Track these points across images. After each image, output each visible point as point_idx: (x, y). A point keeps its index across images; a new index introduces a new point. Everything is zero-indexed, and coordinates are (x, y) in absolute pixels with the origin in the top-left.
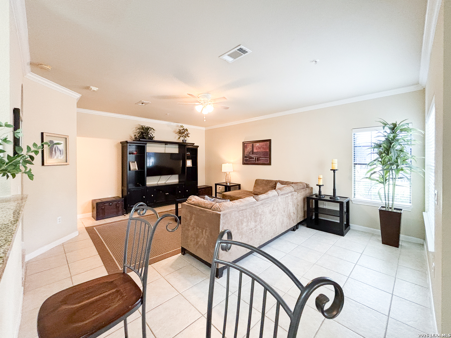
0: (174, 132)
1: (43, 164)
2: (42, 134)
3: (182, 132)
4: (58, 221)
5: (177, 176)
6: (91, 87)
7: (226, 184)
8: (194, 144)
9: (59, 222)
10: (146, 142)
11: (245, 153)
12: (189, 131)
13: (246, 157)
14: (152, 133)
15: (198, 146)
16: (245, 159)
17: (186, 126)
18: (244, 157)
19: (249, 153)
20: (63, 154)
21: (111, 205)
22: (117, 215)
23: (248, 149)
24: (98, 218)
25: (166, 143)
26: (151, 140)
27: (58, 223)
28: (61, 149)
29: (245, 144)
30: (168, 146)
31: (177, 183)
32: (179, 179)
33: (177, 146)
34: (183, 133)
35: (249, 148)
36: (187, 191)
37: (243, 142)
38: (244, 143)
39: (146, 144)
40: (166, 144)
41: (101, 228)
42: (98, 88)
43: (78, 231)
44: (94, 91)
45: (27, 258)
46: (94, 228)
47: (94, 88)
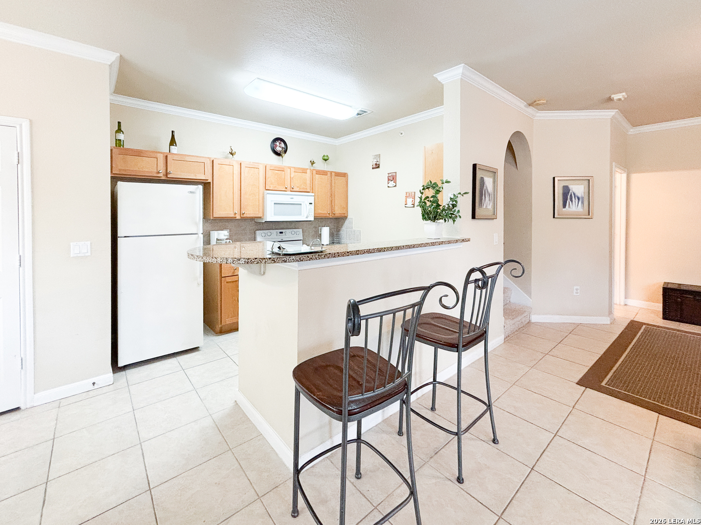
1: (554, 217)
2: (554, 178)
6: (612, 96)
9: (577, 293)
20: (583, 201)
24: (666, 316)
27: (575, 294)
28: (580, 197)
41: (651, 330)
42: (624, 94)
43: (609, 319)
44: (620, 100)
45: (535, 318)
46: (644, 326)
47: (616, 97)
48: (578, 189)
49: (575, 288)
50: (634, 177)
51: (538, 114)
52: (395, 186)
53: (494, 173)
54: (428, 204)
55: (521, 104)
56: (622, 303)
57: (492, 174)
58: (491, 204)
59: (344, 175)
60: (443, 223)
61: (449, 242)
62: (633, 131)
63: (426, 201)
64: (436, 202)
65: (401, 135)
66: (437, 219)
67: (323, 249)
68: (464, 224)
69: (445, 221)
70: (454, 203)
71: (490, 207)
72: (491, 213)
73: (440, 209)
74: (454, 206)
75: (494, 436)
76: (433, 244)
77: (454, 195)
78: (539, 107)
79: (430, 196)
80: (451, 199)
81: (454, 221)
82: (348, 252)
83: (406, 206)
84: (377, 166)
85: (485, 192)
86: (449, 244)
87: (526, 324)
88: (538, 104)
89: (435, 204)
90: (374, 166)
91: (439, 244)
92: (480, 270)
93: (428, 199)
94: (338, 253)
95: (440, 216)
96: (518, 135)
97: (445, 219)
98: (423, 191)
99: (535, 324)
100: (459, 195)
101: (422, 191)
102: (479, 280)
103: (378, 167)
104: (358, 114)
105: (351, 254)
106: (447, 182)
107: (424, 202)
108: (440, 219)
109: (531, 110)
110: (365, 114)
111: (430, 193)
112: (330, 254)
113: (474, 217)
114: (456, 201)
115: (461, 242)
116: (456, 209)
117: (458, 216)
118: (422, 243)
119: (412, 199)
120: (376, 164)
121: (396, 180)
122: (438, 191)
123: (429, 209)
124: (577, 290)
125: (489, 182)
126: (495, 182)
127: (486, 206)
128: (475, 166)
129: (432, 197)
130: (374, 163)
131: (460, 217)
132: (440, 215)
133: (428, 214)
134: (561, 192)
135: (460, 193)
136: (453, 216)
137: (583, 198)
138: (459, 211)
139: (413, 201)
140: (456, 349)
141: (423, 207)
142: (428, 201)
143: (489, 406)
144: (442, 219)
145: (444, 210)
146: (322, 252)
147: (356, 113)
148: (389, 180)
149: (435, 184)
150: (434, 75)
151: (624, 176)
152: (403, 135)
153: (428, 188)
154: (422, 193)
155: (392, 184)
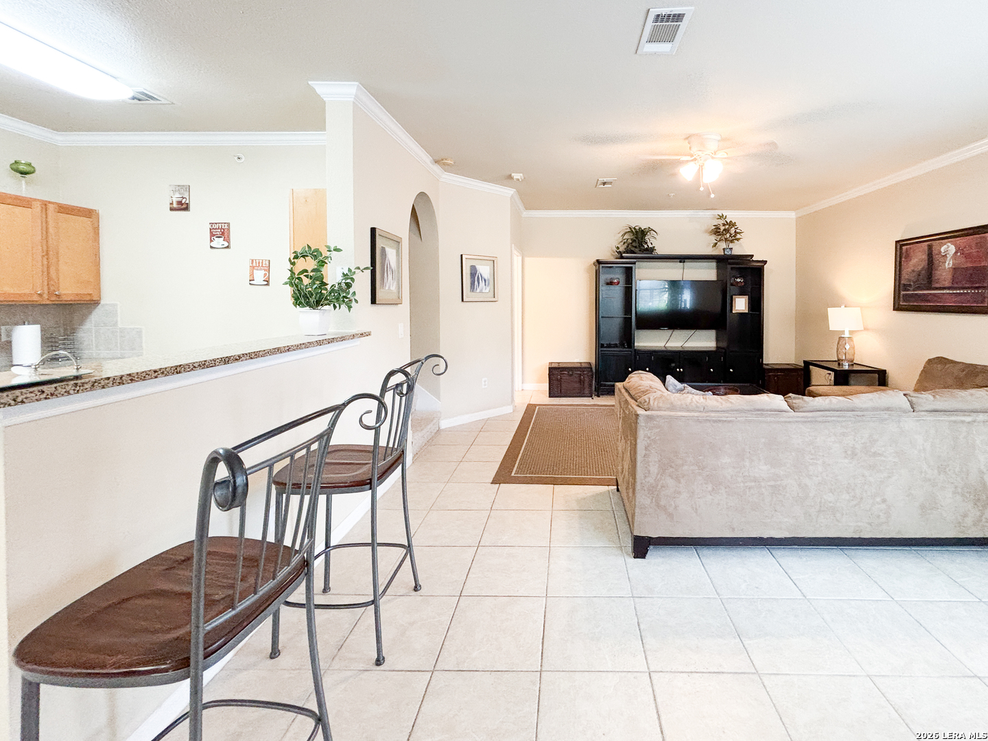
0: (706, 231)
1: (463, 300)
2: (462, 255)
3: (725, 231)
4: (483, 383)
5: (712, 334)
6: (513, 174)
7: (839, 364)
8: (753, 256)
9: (485, 385)
10: (635, 260)
11: (905, 275)
12: (739, 225)
13: (906, 287)
14: (651, 241)
15: (765, 262)
16: (902, 293)
17: (731, 215)
18: (900, 286)
19: (914, 274)
20: (489, 284)
21: (572, 375)
22: (581, 394)
23: (914, 261)
24: (552, 394)
25: (682, 259)
26: (650, 255)
27: (483, 387)
28: (486, 279)
29: (904, 248)
30: (688, 264)
31: (714, 349)
32: (717, 340)
33: (714, 264)
34: (727, 231)
35: (917, 260)
36: (731, 370)
37: (897, 242)
38: (900, 244)
39: (634, 263)
40: (680, 262)
41: (544, 409)
42: (521, 175)
43: (512, 406)
44: (518, 180)
45: (444, 424)
46: (537, 407)
47: (516, 176)
48: (484, 270)
49: (483, 380)
50: (527, 260)
51: (444, 176)
52: (228, 247)
53: (397, 242)
54: (306, 281)
55: (427, 159)
56: (520, 389)
57: (395, 244)
58: (395, 283)
59: (89, 213)
60: (330, 310)
61: (343, 339)
62: (526, 214)
63: (302, 276)
64: (321, 279)
65: (239, 161)
66: (322, 305)
67: (82, 372)
68: (362, 313)
69: (335, 307)
70: (349, 281)
71: (393, 288)
72: (395, 296)
73: (326, 290)
74: (349, 286)
75: (415, 581)
76: (319, 343)
77: (350, 270)
78: (447, 167)
79: (309, 270)
80: (344, 275)
81: (350, 307)
82: (155, 372)
83: (251, 282)
84: (183, 207)
85: (387, 267)
86: (344, 341)
87: (436, 433)
88: (444, 164)
89: (318, 282)
90: (175, 205)
91: (329, 343)
92: (402, 371)
93: (305, 274)
94: (130, 375)
95: (328, 300)
96: (422, 195)
97: (334, 305)
98: (296, 260)
99: (445, 430)
100: (357, 271)
101: (293, 261)
102: (401, 385)
103: (187, 208)
104: (134, 98)
105: (163, 373)
106: (337, 250)
107: (299, 278)
108: (326, 305)
109: (437, 169)
110: (152, 102)
111: (310, 264)
112: (108, 378)
113: (373, 301)
114: (353, 280)
115: (360, 337)
116: (351, 290)
117: (353, 300)
118: (302, 342)
119: (263, 272)
120: (180, 203)
121: (228, 237)
122: (322, 263)
123: (310, 289)
124: (485, 382)
125: (391, 254)
126: (398, 254)
127: (389, 287)
128: (373, 230)
129: (312, 271)
130: (175, 200)
131: (356, 301)
132: (326, 299)
133: (305, 297)
134: (469, 272)
135: (358, 268)
136: (346, 300)
137: (488, 280)
138: (354, 293)
139: (265, 274)
140: (368, 486)
141: (297, 286)
142: (307, 276)
143: (409, 548)
144: (329, 305)
145: (333, 291)
146: (77, 378)
147: (131, 94)
148: (212, 235)
149: (317, 250)
150: (310, 82)
151: (520, 258)
152: (242, 161)
153: (303, 256)
154: (293, 264)
155: (219, 242)
